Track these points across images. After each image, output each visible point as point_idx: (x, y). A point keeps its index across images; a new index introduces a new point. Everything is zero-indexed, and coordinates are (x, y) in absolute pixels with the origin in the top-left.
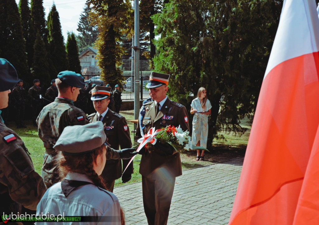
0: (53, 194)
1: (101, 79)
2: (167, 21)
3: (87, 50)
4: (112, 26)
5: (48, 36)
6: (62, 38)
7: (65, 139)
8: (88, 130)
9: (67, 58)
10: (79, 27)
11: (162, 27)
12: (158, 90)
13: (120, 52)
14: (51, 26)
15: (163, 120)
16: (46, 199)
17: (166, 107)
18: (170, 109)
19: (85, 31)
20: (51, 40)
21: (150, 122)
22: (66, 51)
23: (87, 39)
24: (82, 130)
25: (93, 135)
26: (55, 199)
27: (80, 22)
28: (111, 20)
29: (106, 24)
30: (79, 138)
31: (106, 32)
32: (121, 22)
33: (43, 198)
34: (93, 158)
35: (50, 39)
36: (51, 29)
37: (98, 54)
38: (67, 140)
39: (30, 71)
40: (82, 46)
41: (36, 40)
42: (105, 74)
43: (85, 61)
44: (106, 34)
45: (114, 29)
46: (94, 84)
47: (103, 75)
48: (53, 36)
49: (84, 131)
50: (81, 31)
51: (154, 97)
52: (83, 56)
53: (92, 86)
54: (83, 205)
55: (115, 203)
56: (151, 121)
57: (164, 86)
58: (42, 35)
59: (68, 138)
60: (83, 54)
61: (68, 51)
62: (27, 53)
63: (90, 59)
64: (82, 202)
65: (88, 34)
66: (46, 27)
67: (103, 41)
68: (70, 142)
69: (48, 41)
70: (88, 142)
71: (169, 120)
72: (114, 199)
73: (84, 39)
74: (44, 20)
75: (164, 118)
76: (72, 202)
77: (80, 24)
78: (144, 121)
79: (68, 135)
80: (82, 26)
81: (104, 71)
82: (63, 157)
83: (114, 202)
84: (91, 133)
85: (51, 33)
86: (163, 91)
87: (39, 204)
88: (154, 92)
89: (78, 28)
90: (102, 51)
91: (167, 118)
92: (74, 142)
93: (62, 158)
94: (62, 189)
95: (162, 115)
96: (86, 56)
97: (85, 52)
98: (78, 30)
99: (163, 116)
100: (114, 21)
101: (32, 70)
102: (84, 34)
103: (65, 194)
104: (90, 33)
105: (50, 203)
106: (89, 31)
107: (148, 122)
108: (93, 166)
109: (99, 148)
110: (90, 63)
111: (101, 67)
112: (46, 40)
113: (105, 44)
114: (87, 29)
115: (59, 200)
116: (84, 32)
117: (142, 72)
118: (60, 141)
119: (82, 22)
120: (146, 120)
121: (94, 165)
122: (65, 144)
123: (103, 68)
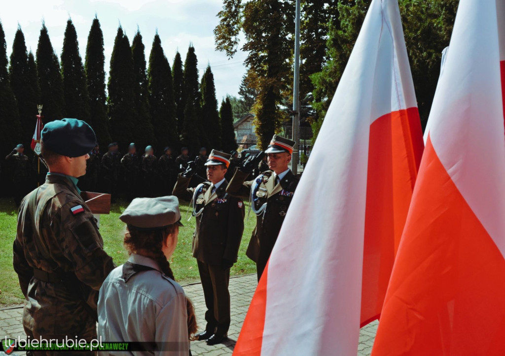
0: (115, 277)
1: (257, 148)
2: (328, 80)
3: (248, 115)
4: (272, 88)
5: (200, 100)
6: (215, 102)
7: (133, 210)
8: (160, 203)
9: (220, 124)
10: (241, 90)
11: (322, 88)
12: (279, 157)
13: (280, 118)
14: (204, 89)
15: (281, 195)
16: (108, 283)
17: (287, 181)
18: (291, 184)
19: (247, 94)
20: (204, 104)
21: (265, 196)
22: (219, 116)
23: (249, 103)
24: (154, 203)
25: (166, 208)
26: (115, 284)
27: (242, 84)
28: (271, 81)
29: (265, 86)
30: (149, 210)
31: (265, 94)
32: (282, 83)
33: (106, 281)
34: (164, 236)
35: (202, 103)
36: (204, 92)
37: (256, 120)
38: (136, 211)
39: (180, 138)
40: (243, 110)
41: (187, 105)
42: (262, 142)
43: (245, 128)
44: (264, 97)
45: (274, 91)
46: (248, 154)
47: (260, 143)
48: (206, 99)
49: (156, 204)
50: (243, 95)
51: (273, 165)
52: (243, 122)
53: (246, 156)
54: (142, 294)
55: (179, 296)
56: (266, 194)
57: (286, 154)
58: (194, 99)
59: (137, 209)
60: (244, 120)
61: (221, 116)
62: (177, 119)
63: (251, 126)
64: (141, 292)
65: (250, 98)
66: (199, 90)
67: (261, 105)
68: (139, 214)
69: (200, 105)
70: (160, 216)
71: (288, 196)
72: (178, 290)
73: (245, 103)
74: (197, 83)
75: (282, 194)
76: (132, 290)
77: (242, 87)
78: (258, 193)
79: (137, 206)
80: (244, 89)
81: (261, 139)
82: (128, 232)
83: (177, 294)
84: (164, 206)
85: (204, 97)
86: (285, 161)
87: (102, 287)
88: (273, 158)
89: (239, 91)
90: (260, 117)
91: (286, 194)
92: (143, 214)
93: (127, 234)
94: (123, 273)
95: (281, 189)
96: (246, 123)
97: (246, 118)
98: (239, 93)
99: (282, 191)
100: (274, 82)
101: (182, 137)
102: (246, 97)
103: (125, 278)
104: (252, 97)
105: (110, 288)
106: (251, 95)
107: (263, 194)
108: (162, 246)
109: (171, 226)
110: (251, 129)
111: (259, 134)
112: (198, 105)
113: (263, 108)
114: (249, 92)
115: (119, 285)
116: (246, 96)
117: (307, 141)
118: (127, 212)
119: (244, 85)
120: (261, 192)
121: (164, 246)
122: (133, 215)
123: (261, 136)
